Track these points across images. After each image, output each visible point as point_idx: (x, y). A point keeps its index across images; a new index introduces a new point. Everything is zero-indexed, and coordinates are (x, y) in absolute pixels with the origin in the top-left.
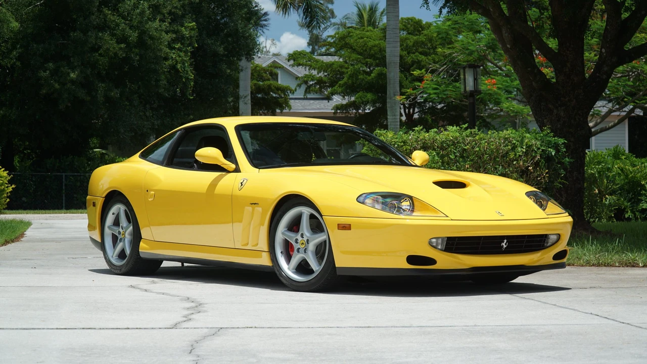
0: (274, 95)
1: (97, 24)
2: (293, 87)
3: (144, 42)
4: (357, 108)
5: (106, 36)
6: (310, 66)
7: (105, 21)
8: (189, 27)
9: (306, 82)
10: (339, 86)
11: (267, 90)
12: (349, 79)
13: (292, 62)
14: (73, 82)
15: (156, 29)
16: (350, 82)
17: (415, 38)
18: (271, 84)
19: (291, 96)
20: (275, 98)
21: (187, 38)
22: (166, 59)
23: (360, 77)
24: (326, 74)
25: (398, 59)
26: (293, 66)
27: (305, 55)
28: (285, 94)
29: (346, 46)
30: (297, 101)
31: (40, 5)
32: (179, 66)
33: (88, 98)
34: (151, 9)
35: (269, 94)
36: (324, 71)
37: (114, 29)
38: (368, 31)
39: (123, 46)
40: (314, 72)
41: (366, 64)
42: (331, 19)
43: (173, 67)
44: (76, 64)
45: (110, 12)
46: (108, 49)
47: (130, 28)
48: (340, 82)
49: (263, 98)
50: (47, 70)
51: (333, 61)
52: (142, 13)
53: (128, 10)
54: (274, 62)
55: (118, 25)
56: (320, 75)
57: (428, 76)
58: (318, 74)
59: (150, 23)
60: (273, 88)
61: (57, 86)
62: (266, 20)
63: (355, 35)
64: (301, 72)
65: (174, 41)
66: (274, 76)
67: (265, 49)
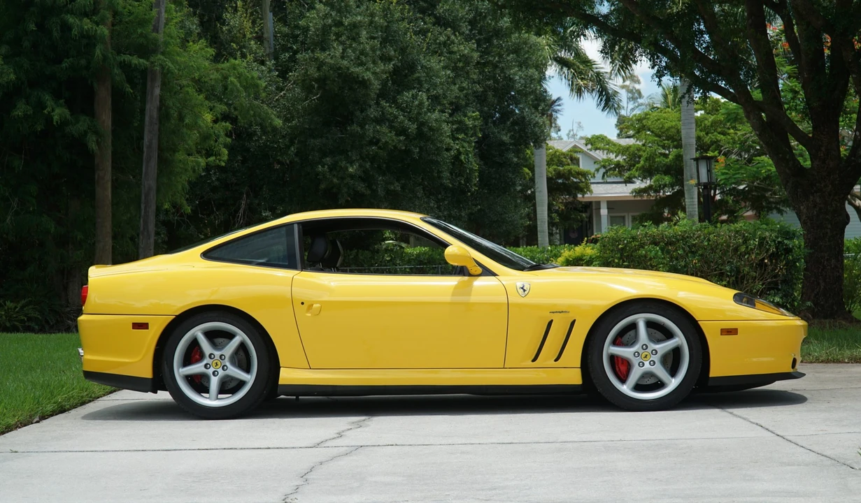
0: (575, 180)
1: (375, 116)
2: (593, 170)
3: (424, 134)
4: (657, 191)
5: (385, 129)
6: (608, 150)
7: (383, 113)
8: (472, 117)
9: (604, 167)
10: (637, 170)
11: (565, 176)
12: (645, 162)
13: (589, 146)
14: (352, 176)
15: (436, 120)
16: (647, 165)
17: (712, 117)
18: (571, 169)
19: (592, 181)
20: (576, 182)
21: (471, 128)
22: (448, 150)
23: (656, 160)
24: (625, 157)
25: (694, 141)
26: (591, 150)
27: (603, 139)
28: (586, 179)
29: (644, 128)
30: (599, 185)
31: (317, 99)
32: (462, 157)
33: (369, 192)
34: (430, 100)
35: (569, 179)
36: (623, 155)
37: (393, 121)
38: (665, 113)
39: (402, 138)
40: (612, 156)
41: (664, 147)
42: (639, 100)
43: (457, 158)
44: (354, 158)
45: (388, 104)
46: (386, 142)
47: (409, 120)
48: (637, 165)
49: (563, 183)
50: (325, 164)
51: (631, 144)
52: (421, 104)
53: (407, 101)
54: (575, 146)
55: (396, 117)
56: (618, 158)
57: (721, 158)
58: (616, 157)
59: (429, 114)
60: (573, 173)
62: (559, 105)
63: (652, 117)
64: (600, 155)
65: (458, 130)
66: (575, 161)
67: (572, 133)
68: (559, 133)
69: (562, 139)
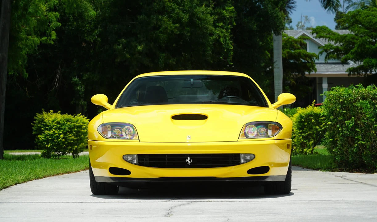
0: (303, 61)
1: (158, 9)
2: (317, 53)
4: (366, 71)
5: (165, 18)
6: (330, 38)
7: (164, 6)
8: (229, 10)
9: (326, 51)
10: (351, 54)
11: (297, 57)
12: (358, 48)
13: (315, 35)
14: (140, 53)
15: (203, 12)
16: (359, 50)
18: (300, 52)
19: (316, 61)
20: (304, 63)
21: (228, 18)
22: (211, 34)
23: (367, 46)
24: (342, 44)
26: (316, 38)
27: (325, 29)
28: (311, 60)
29: (357, 22)
30: (322, 65)
32: (222, 40)
35: (299, 60)
36: (340, 42)
37: (171, 13)
38: (373, 11)
39: (177, 25)
40: (333, 43)
43: (217, 41)
44: (142, 39)
46: (166, 28)
47: (183, 12)
48: (352, 51)
49: (295, 63)
50: (120, 44)
51: (347, 34)
54: (304, 35)
55: (173, 10)
56: (337, 45)
58: (335, 44)
59: (198, 8)
60: (302, 55)
61: (128, 56)
62: (293, 3)
63: (362, 14)
64: (323, 42)
65: (218, 20)
66: (304, 46)
67: (300, 24)
68: (291, 24)
69: (293, 29)
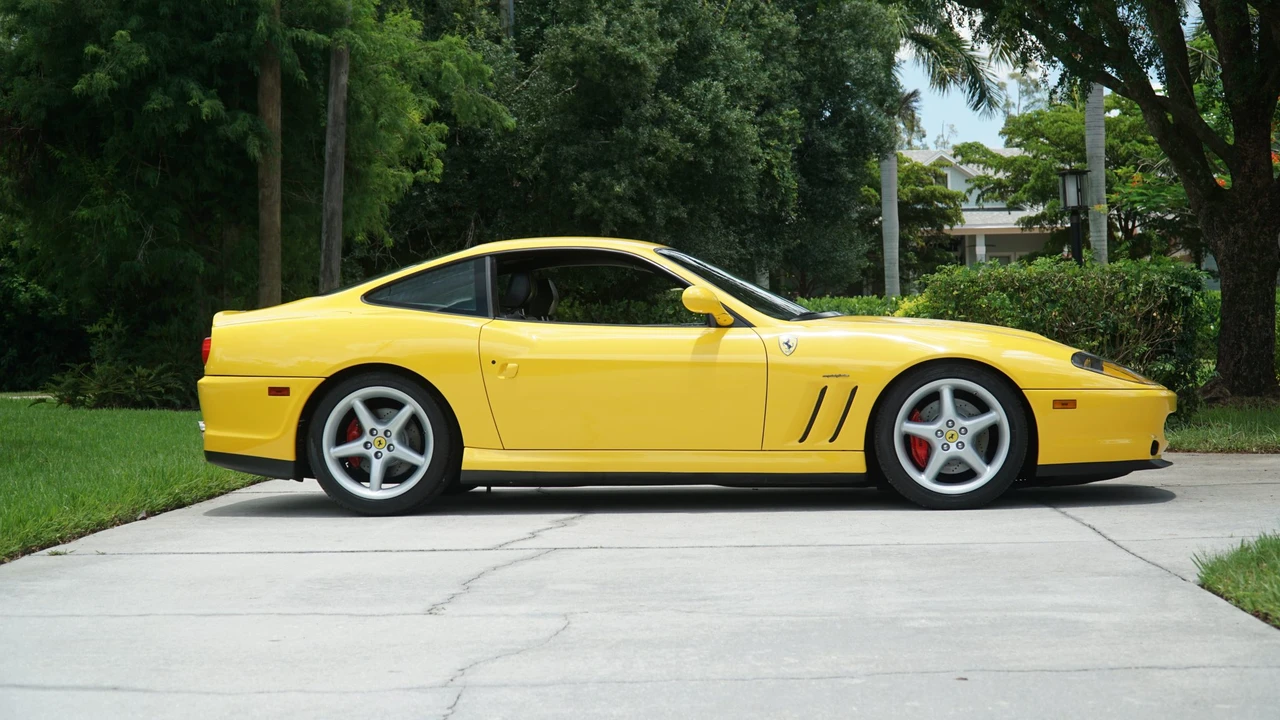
0: (940, 205)
1: (651, 115)
2: (964, 192)
3: (721, 140)
4: (1053, 222)
5: (666, 133)
6: (985, 163)
7: (663, 110)
8: (789, 116)
9: (980, 187)
10: (1024, 192)
11: (929, 199)
12: (1036, 180)
13: (959, 158)
14: (619, 198)
15: (737, 121)
16: (1039, 183)
17: (1131, 119)
18: (935, 190)
19: (964, 206)
20: (941, 209)
21: (787, 132)
22: (754, 162)
23: (1052, 178)
24: (1008, 174)
25: (1103, 152)
26: (961, 163)
27: (978, 148)
28: (955, 204)
29: (1038, 133)
30: (974, 213)
31: (573, 90)
32: (775, 172)
33: (643, 220)
34: (728, 93)
35: (932, 204)
36: (1006, 170)
37: (677, 122)
38: (1065, 112)
39: (689, 145)
40: (990, 172)
41: (1063, 160)
42: (1035, 94)
43: (767, 172)
44: (622, 173)
45: (670, 99)
46: (668, 151)
47: (700, 121)
48: (1025, 185)
49: (924, 210)
50: (582, 181)
51: (1018, 155)
52: (716, 97)
53: (696, 94)
54: (941, 158)
55: (681, 117)
56: (999, 175)
57: (1138, 176)
58: (995, 173)
59: (727, 112)
60: (938, 195)
61: (596, 204)
63: (1047, 118)
64: (974, 170)
65: (768, 135)
66: (941, 179)
67: (941, 140)
68: (923, 139)
69: (928, 148)
